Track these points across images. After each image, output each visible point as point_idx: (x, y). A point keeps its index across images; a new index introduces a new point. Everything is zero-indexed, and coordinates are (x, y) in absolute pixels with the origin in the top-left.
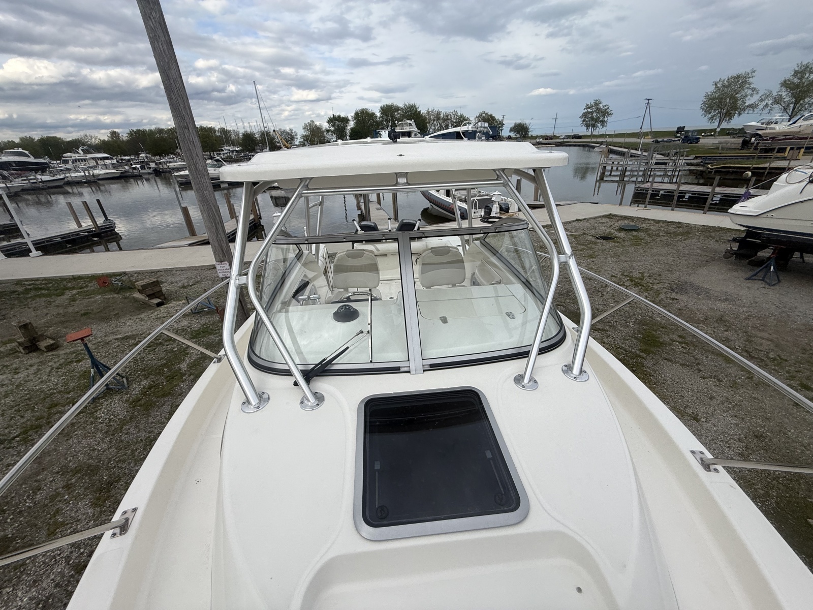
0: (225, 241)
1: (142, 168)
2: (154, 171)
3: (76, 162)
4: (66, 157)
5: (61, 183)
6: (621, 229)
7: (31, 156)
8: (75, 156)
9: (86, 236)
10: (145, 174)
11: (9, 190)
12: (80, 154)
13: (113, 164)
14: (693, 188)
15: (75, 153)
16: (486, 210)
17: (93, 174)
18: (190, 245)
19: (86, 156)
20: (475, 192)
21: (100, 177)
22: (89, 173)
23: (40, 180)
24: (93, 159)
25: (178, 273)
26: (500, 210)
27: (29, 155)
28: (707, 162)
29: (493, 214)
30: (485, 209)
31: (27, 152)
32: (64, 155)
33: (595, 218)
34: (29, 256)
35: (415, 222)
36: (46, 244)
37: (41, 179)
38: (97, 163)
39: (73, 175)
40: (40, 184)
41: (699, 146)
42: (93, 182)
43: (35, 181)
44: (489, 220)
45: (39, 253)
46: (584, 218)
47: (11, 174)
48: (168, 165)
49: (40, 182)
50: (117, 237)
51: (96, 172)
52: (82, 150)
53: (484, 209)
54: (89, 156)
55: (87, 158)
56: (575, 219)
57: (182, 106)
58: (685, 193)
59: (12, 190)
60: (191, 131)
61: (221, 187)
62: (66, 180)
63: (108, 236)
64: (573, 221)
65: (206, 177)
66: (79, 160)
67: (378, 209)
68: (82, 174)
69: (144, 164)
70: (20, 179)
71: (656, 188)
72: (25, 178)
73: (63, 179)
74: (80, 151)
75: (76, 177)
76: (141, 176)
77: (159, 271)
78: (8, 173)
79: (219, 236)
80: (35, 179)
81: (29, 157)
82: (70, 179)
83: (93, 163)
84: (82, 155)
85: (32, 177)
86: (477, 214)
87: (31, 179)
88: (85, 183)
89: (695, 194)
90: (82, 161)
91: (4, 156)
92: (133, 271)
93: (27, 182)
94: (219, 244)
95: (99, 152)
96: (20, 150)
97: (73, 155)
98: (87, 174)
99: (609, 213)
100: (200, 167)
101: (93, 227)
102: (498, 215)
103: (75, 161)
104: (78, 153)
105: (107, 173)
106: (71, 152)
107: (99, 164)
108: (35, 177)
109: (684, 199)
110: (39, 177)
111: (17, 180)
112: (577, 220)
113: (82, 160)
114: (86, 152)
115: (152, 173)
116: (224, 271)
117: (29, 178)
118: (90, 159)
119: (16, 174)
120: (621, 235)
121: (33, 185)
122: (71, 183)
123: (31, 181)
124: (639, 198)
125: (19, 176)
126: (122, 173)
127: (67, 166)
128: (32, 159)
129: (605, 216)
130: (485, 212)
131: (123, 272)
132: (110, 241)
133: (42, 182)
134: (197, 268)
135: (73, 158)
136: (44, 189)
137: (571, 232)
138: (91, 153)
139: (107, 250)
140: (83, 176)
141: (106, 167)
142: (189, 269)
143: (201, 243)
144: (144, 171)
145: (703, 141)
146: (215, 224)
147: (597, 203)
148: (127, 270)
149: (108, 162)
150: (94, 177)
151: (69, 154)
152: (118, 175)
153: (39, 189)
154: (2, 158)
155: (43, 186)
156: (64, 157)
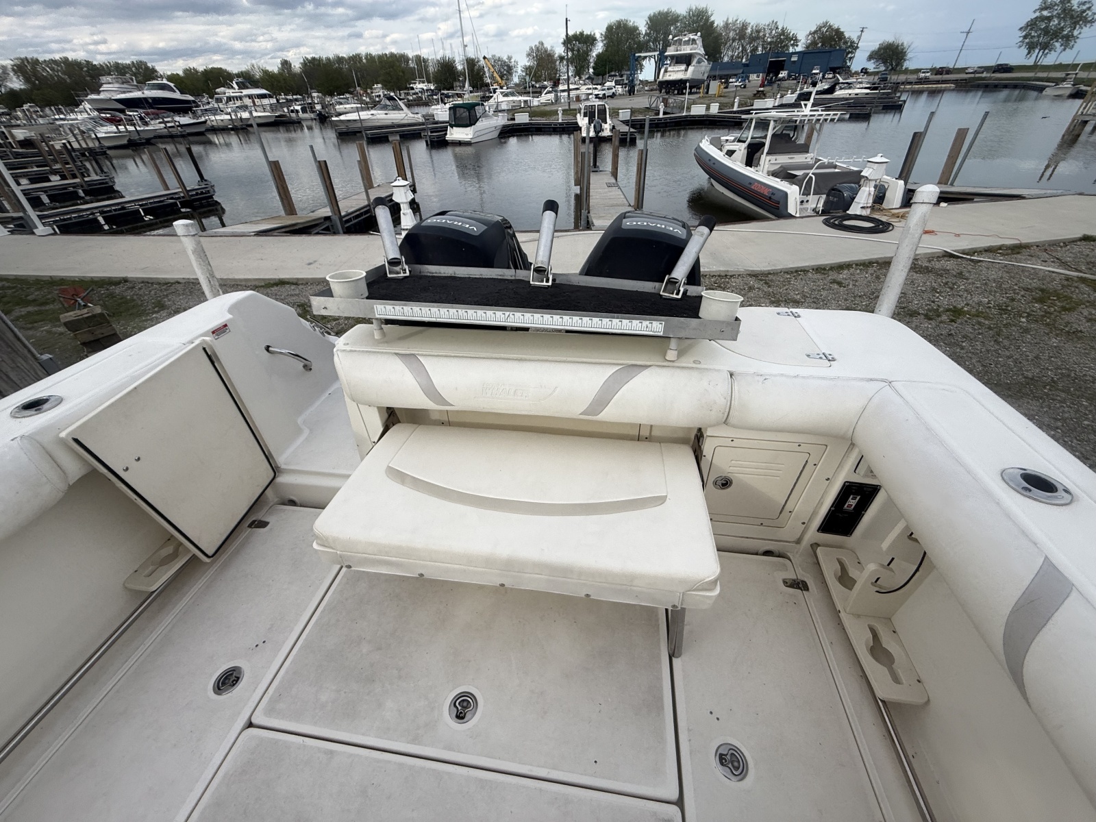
1: (304, 110)
2: (318, 115)
3: (231, 101)
4: (219, 94)
5: (202, 129)
7: (177, 91)
8: (230, 92)
10: (306, 120)
11: (139, 135)
12: (234, 89)
13: (271, 104)
15: (229, 88)
16: (834, 200)
17: (241, 118)
18: (260, 233)
19: (241, 92)
20: (809, 160)
21: (249, 122)
22: (237, 116)
23: (177, 124)
24: (250, 97)
27: (175, 88)
29: (854, 210)
30: (828, 196)
31: (172, 85)
32: (218, 90)
37: (179, 122)
38: (254, 102)
39: (218, 117)
40: (179, 128)
42: (242, 129)
43: (172, 124)
44: (847, 222)
47: (147, 114)
48: (337, 107)
49: (178, 126)
51: (246, 115)
52: (236, 83)
53: (824, 196)
54: (246, 92)
55: (242, 94)
56: (1079, 235)
62: (209, 124)
64: (1074, 241)
66: (233, 97)
67: (609, 185)
68: (229, 117)
70: (157, 121)
72: (161, 120)
73: (205, 122)
74: (235, 86)
75: (222, 120)
76: (298, 122)
78: (144, 113)
80: (172, 122)
81: (175, 92)
82: (214, 123)
83: (248, 102)
84: (237, 91)
85: (169, 119)
87: (168, 122)
88: (232, 129)
90: (237, 100)
91: (146, 90)
93: (164, 125)
95: (257, 87)
96: (165, 81)
97: (227, 90)
102: (866, 213)
103: (229, 99)
104: (232, 87)
105: (263, 117)
106: (224, 87)
107: (257, 104)
108: (173, 119)
110: (177, 118)
111: (153, 122)
113: (236, 97)
114: (242, 86)
115: (315, 119)
117: (165, 120)
118: (246, 96)
119: (153, 114)
121: (170, 130)
122: (215, 130)
123: (169, 125)
125: (156, 117)
126: (276, 117)
127: (221, 105)
128: (177, 95)
133: (181, 126)
135: (227, 95)
136: (183, 136)
137: (1077, 270)
138: (248, 88)
140: (229, 120)
141: (264, 109)
144: (306, 116)
149: (266, 101)
150: (242, 122)
151: (222, 88)
152: (272, 120)
153: (177, 136)
154: (145, 92)
155: (181, 132)
156: (217, 94)
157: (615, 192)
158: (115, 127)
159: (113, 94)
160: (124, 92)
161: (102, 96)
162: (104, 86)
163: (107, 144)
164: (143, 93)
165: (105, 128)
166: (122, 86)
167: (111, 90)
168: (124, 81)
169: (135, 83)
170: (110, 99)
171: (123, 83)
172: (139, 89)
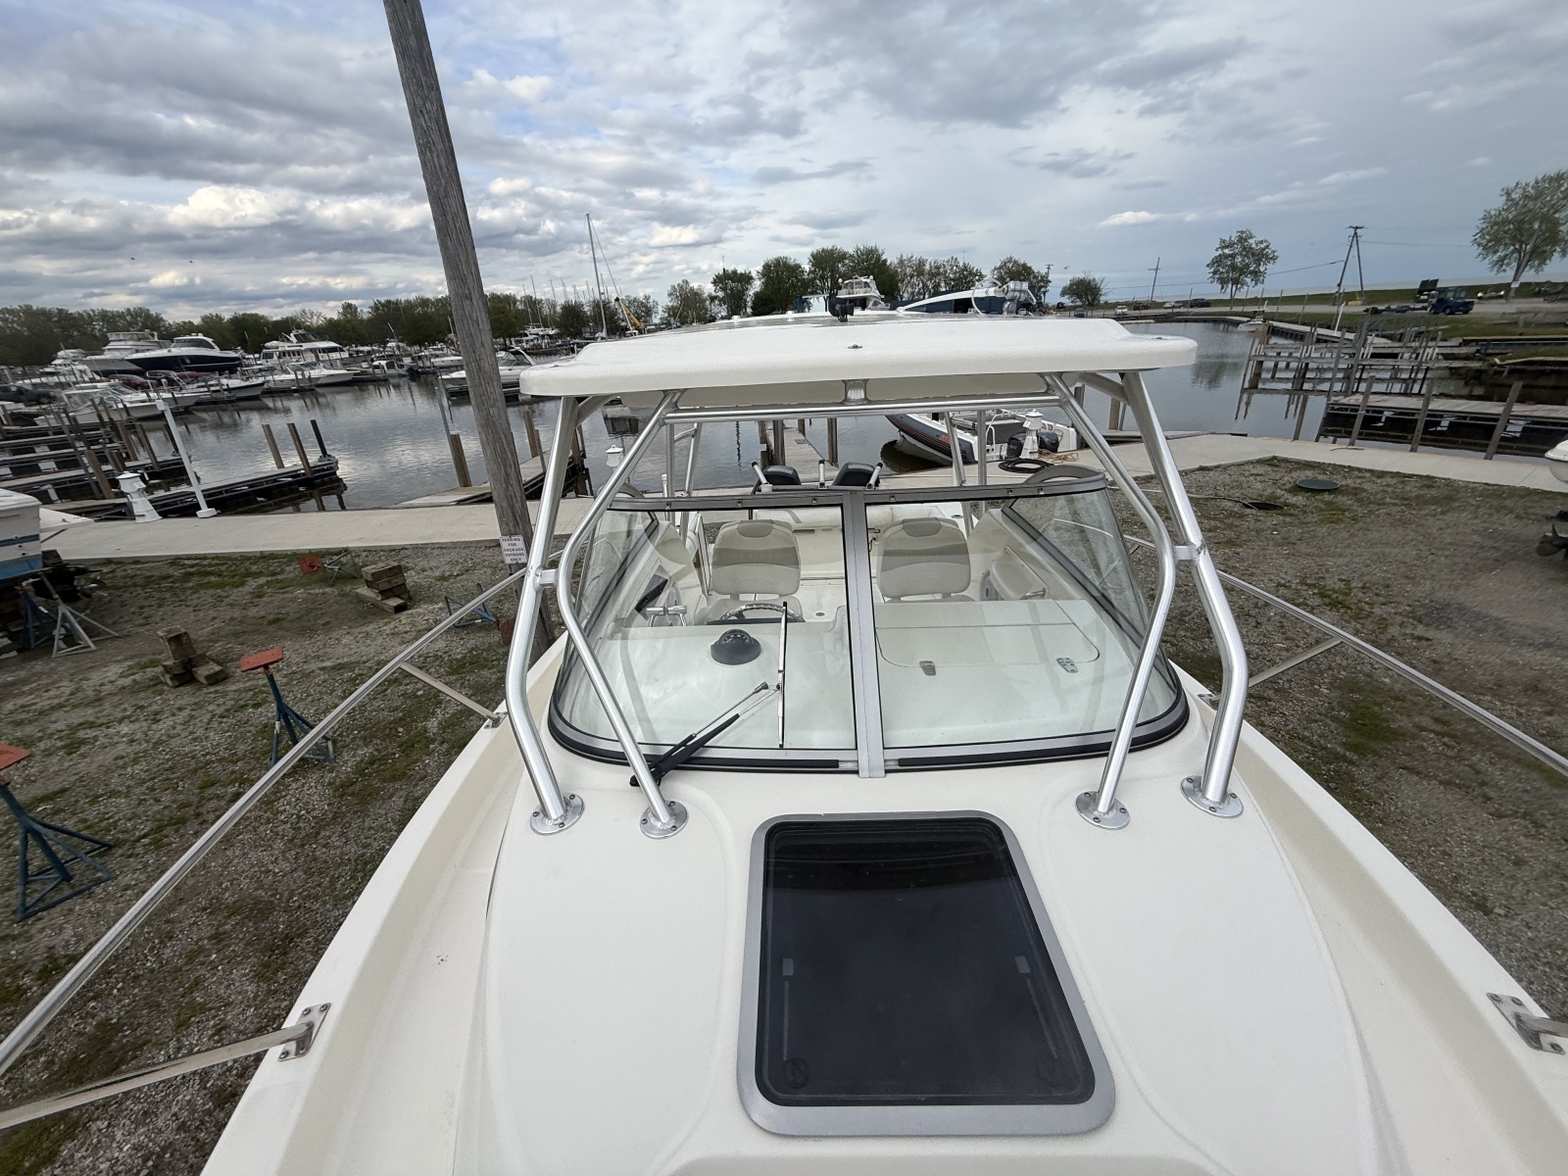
0: (519, 499)
1: (390, 366)
2: (408, 371)
3: (285, 356)
4: (269, 348)
5: (258, 392)
6: (1298, 489)
7: (216, 347)
8: (284, 346)
9: (290, 483)
10: (393, 376)
11: (176, 403)
12: (292, 342)
13: (342, 359)
14: (1459, 405)
15: (283, 341)
16: (1012, 447)
17: (309, 377)
18: (459, 503)
19: (301, 346)
21: (319, 382)
22: (303, 375)
23: (226, 387)
24: (312, 350)
25: (436, 552)
26: (1040, 447)
27: (213, 344)
28: (1490, 351)
29: (1025, 455)
30: (1009, 444)
31: (210, 340)
32: (268, 344)
33: (1240, 465)
34: (196, 516)
35: (871, 469)
36: (225, 495)
37: (227, 385)
38: (317, 357)
39: (277, 378)
40: (226, 393)
41: (1469, 319)
42: (308, 391)
43: (218, 388)
44: (1017, 466)
45: (213, 511)
46: (1216, 464)
47: (183, 377)
48: (432, 360)
49: (225, 390)
50: (339, 486)
51: (315, 373)
52: (295, 336)
53: (1006, 445)
54: (306, 346)
55: (303, 349)
56: (1197, 467)
57: (463, 259)
58: (1441, 416)
59: (181, 404)
60: (475, 303)
61: (518, 400)
62: (266, 386)
63: (324, 483)
64: (1193, 471)
65: (495, 383)
66: (289, 352)
67: (799, 442)
68: (293, 376)
69: (393, 360)
70: (195, 385)
71: (1375, 404)
72: (203, 384)
73: (262, 384)
74: (292, 338)
75: (282, 381)
76: (386, 380)
77: (404, 548)
78: (178, 375)
79: (510, 488)
80: (217, 385)
81: (213, 348)
82: (272, 385)
83: (310, 358)
84: (295, 344)
85: (213, 382)
86: (992, 454)
87: (212, 385)
88: (295, 391)
89: (1465, 418)
90: (294, 355)
91: (174, 347)
92: (358, 548)
93: (206, 389)
94: (509, 504)
95: (323, 339)
96: (201, 336)
97: (280, 344)
98: (300, 377)
99: (1271, 455)
100: (487, 365)
101: (302, 467)
102: (1036, 457)
103: (283, 354)
104: (288, 340)
105: (332, 375)
106: (277, 340)
107: (321, 359)
108: (219, 381)
109: (1439, 429)
110: (224, 381)
111: (191, 386)
112: (1202, 469)
113: (293, 352)
114: (301, 339)
115: (404, 376)
116: (515, 552)
117: (209, 383)
118: (306, 350)
119: (191, 377)
120: (1298, 499)
121: (214, 395)
122: (272, 393)
123: (212, 389)
124: (1338, 424)
125: (195, 379)
126: (355, 374)
127: (271, 363)
128: (216, 352)
129: (1260, 462)
130: (1009, 450)
131: (344, 548)
132: (328, 492)
133: (229, 390)
134: (467, 545)
135: (280, 349)
136: (230, 401)
138: (310, 341)
139: (322, 508)
140: (292, 380)
141: (332, 365)
142: (455, 545)
143: (478, 499)
144: (392, 371)
145: (1479, 309)
146: (505, 466)
147: (1246, 435)
148: (350, 546)
149: (335, 355)
150: (311, 382)
151: (275, 342)
152: (350, 378)
153: (223, 402)
154: (173, 350)
155: (229, 397)
156: (266, 348)
157: (806, 448)
158: (145, 395)
159: (124, 353)
160: (143, 351)
161: (107, 356)
162: (112, 343)
163: (136, 415)
164: (169, 351)
165: (129, 396)
166: (139, 343)
167: (121, 349)
168: (141, 337)
169: (156, 339)
170: (123, 360)
171: (139, 340)
172: (161, 347)
